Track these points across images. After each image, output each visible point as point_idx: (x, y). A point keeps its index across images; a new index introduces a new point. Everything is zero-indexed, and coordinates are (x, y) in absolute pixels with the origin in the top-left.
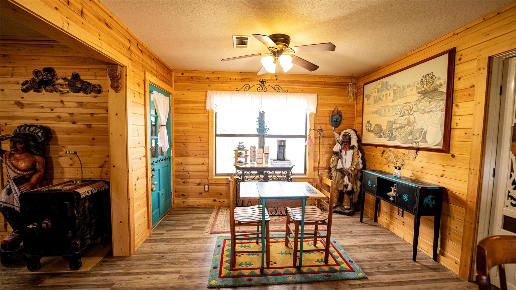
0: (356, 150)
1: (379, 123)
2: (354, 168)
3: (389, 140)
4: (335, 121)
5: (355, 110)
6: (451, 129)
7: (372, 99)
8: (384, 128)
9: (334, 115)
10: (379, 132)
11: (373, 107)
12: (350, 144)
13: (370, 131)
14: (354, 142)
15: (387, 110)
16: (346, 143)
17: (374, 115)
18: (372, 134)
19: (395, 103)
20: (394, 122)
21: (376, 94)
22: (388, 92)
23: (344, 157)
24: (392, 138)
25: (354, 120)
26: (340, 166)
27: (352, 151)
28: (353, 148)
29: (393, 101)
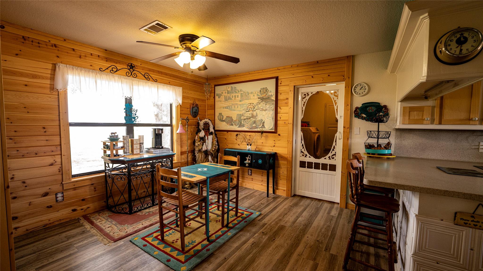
0: (214, 135)
1: (231, 116)
2: (214, 149)
3: (238, 127)
4: (195, 112)
5: (207, 104)
6: (277, 120)
7: (222, 98)
8: (234, 119)
9: (194, 107)
10: (230, 121)
11: (224, 103)
12: (209, 131)
13: (223, 121)
14: (212, 130)
15: (236, 106)
16: (206, 130)
17: (225, 109)
18: (224, 123)
19: (242, 102)
20: (241, 115)
21: (226, 95)
22: (237, 95)
23: (207, 141)
24: (241, 125)
25: (206, 112)
26: (204, 148)
27: (211, 136)
28: (211, 134)
29: (240, 101)
